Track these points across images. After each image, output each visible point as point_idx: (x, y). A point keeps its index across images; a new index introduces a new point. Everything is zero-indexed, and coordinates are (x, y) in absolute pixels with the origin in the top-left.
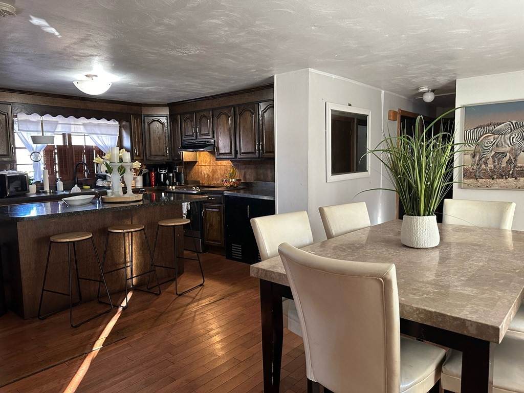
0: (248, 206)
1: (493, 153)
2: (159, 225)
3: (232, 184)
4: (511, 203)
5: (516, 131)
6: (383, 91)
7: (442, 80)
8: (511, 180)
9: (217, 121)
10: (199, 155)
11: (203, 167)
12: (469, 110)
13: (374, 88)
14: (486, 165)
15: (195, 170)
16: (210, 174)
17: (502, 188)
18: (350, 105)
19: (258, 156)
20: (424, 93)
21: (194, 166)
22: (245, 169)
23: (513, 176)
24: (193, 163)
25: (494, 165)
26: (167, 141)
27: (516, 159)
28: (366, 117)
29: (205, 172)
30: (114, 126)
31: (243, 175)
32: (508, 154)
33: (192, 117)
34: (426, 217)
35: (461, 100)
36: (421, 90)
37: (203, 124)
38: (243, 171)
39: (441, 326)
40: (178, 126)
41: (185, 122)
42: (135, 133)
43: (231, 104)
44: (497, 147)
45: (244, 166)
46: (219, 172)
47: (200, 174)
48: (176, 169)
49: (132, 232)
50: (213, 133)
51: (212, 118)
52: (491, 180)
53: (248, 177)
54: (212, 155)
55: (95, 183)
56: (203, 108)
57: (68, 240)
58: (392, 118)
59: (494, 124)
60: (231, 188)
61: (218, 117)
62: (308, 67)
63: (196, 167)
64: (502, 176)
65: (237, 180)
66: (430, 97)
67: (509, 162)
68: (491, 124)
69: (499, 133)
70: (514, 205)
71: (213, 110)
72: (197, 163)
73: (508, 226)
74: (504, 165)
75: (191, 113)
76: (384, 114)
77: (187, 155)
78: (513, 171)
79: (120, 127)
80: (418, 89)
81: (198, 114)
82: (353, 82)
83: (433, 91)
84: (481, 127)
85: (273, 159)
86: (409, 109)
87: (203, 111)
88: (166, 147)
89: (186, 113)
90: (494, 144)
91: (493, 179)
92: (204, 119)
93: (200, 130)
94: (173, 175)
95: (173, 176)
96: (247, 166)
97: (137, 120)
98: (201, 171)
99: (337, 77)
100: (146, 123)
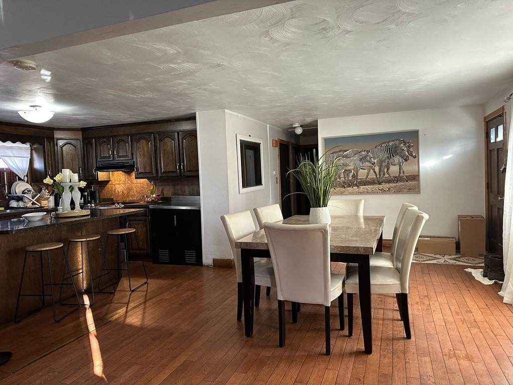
0: (175, 216)
1: (344, 170)
2: (108, 234)
3: (153, 199)
4: (361, 200)
5: (356, 156)
6: (268, 125)
7: (309, 120)
8: (355, 188)
9: (136, 145)
10: (113, 175)
11: (117, 186)
12: (327, 141)
13: (262, 123)
14: (340, 178)
15: (108, 189)
16: (125, 192)
17: (350, 194)
18: (250, 136)
19: (179, 174)
20: (295, 127)
21: (107, 184)
22: (162, 185)
23: (356, 185)
24: (106, 182)
25: (345, 178)
26: (81, 162)
27: (357, 174)
28: (259, 145)
29: (119, 190)
30: (26, 149)
31: (160, 191)
32: (353, 171)
33: (109, 141)
34: (324, 208)
35: (322, 135)
36: (294, 126)
37: (120, 147)
38: (160, 188)
39: (348, 252)
40: (92, 148)
41: (100, 145)
42: (48, 155)
43: (150, 131)
44: (346, 166)
45: (161, 183)
46: (135, 189)
47: (113, 192)
48: (91, 188)
49: (82, 241)
50: (132, 155)
51: (131, 142)
52: (343, 189)
53: (165, 192)
54: (126, 175)
55: (8, 205)
56: (121, 133)
57: (47, 249)
58: (275, 146)
59: (343, 151)
60: (153, 202)
61: (138, 141)
62: (224, 108)
63: (109, 186)
64: (349, 186)
65: (157, 196)
66: (299, 130)
67: (353, 176)
68: (341, 151)
69: (346, 157)
70: (363, 201)
71: (132, 135)
72: (110, 182)
73: (361, 214)
74: (350, 178)
75: (108, 138)
76: (270, 143)
77: (102, 176)
78: (356, 182)
79: (31, 150)
80: (292, 125)
81: (115, 138)
82: (251, 119)
83: (301, 126)
84: (335, 153)
85: (198, 176)
86: (284, 138)
87: (120, 136)
88: (79, 168)
89: (103, 137)
90: (343, 164)
91: (345, 187)
92: (122, 143)
93: (118, 153)
94: (88, 193)
95: (88, 195)
96: (165, 183)
97: (50, 143)
98: (115, 189)
99: (242, 116)
100: (58, 146)
